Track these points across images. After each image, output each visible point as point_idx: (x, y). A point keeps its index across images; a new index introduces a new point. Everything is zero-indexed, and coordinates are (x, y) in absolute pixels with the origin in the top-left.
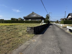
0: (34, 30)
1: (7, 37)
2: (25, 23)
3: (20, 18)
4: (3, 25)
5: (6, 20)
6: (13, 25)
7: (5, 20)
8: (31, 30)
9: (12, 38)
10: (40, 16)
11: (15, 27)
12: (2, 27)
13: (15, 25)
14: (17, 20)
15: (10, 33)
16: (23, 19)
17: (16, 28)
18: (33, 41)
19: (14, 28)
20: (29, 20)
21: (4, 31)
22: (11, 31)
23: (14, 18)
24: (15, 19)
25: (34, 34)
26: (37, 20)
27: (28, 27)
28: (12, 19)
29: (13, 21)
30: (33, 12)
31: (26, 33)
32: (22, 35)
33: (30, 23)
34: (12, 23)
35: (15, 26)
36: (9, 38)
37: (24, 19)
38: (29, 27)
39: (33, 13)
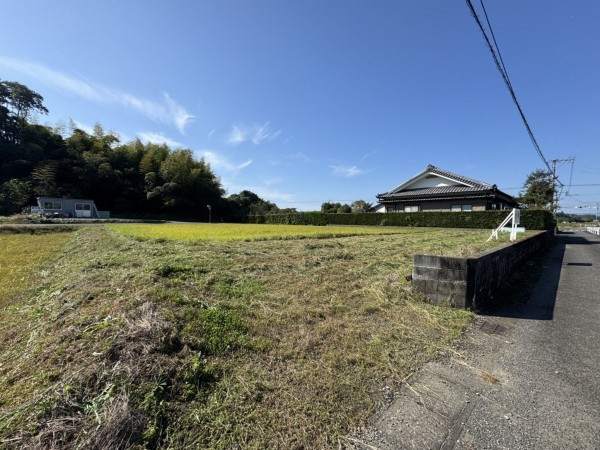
1: (308, 302)
2: (386, 224)
3: (359, 203)
4: (294, 235)
5: (303, 213)
6: (330, 236)
7: (298, 210)
9: (334, 313)
10: (478, 185)
11: (342, 246)
12: (290, 242)
13: (338, 236)
14: (348, 209)
15: (320, 282)
16: (375, 204)
17: (346, 251)
18: (479, 373)
19: (337, 251)
20: (408, 210)
21: (297, 268)
22: (323, 266)
23: (335, 202)
24: (339, 206)
26: (458, 210)
28: (327, 207)
29: (331, 215)
30: (431, 168)
31: (408, 289)
32: (384, 306)
33: (412, 225)
34: (327, 226)
35: (340, 240)
36: (318, 310)
37: (378, 207)
39: (429, 170)
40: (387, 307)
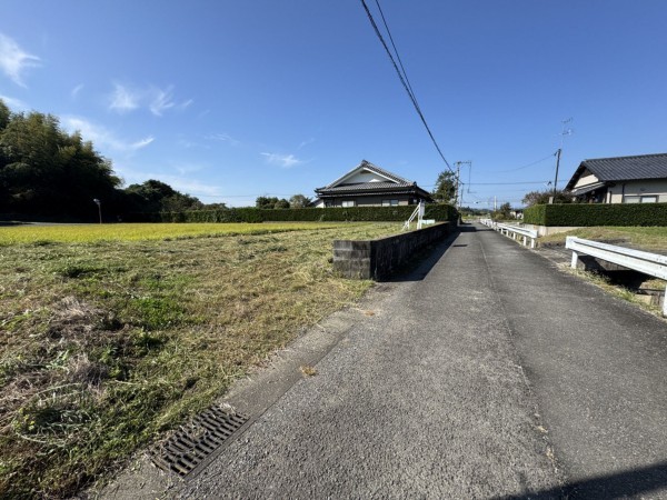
0: (373, 256)
1: (242, 287)
2: (325, 220)
3: (298, 197)
4: (224, 232)
5: (234, 209)
6: (266, 232)
7: (228, 206)
8: (353, 255)
9: (266, 291)
10: (402, 182)
11: (277, 241)
12: (220, 239)
13: (274, 232)
14: (286, 204)
15: (253, 271)
16: (314, 199)
17: (280, 244)
18: (364, 312)
19: (272, 244)
20: (345, 205)
21: (230, 261)
22: (257, 258)
23: (272, 197)
24: (276, 200)
25: (372, 276)
26: (386, 205)
27: (337, 243)
28: (263, 201)
29: (268, 210)
30: (365, 164)
31: (330, 269)
32: (309, 284)
33: (349, 220)
34: (264, 223)
35: (275, 235)
36: (252, 291)
37: (317, 202)
38: (347, 242)
39: (363, 166)
40: (313, 284)
